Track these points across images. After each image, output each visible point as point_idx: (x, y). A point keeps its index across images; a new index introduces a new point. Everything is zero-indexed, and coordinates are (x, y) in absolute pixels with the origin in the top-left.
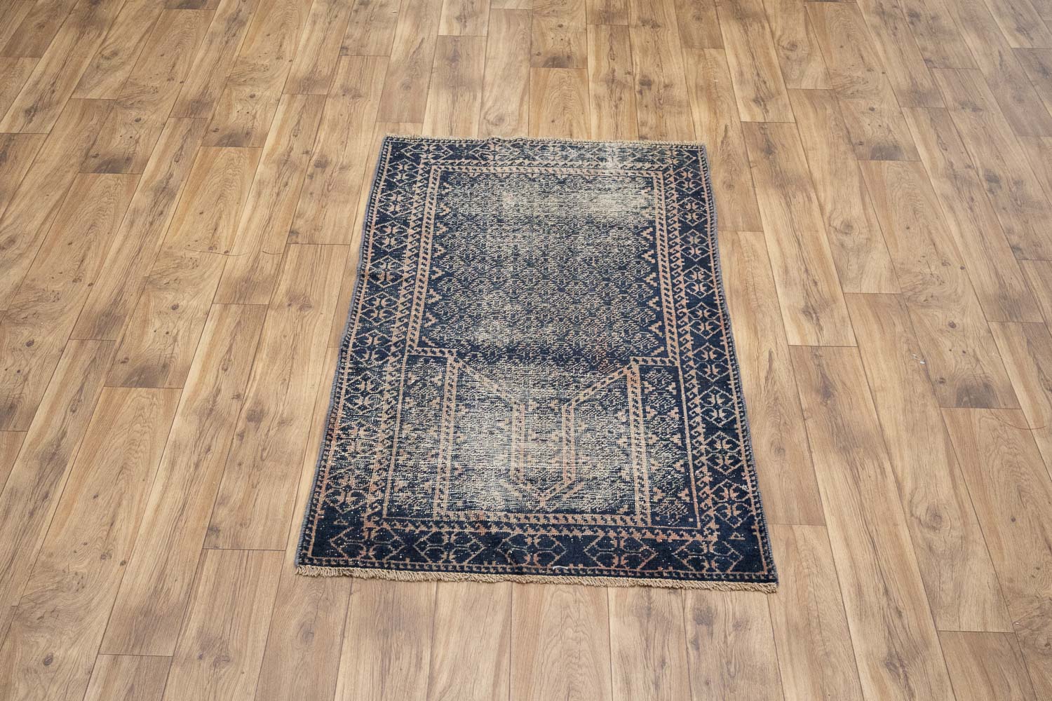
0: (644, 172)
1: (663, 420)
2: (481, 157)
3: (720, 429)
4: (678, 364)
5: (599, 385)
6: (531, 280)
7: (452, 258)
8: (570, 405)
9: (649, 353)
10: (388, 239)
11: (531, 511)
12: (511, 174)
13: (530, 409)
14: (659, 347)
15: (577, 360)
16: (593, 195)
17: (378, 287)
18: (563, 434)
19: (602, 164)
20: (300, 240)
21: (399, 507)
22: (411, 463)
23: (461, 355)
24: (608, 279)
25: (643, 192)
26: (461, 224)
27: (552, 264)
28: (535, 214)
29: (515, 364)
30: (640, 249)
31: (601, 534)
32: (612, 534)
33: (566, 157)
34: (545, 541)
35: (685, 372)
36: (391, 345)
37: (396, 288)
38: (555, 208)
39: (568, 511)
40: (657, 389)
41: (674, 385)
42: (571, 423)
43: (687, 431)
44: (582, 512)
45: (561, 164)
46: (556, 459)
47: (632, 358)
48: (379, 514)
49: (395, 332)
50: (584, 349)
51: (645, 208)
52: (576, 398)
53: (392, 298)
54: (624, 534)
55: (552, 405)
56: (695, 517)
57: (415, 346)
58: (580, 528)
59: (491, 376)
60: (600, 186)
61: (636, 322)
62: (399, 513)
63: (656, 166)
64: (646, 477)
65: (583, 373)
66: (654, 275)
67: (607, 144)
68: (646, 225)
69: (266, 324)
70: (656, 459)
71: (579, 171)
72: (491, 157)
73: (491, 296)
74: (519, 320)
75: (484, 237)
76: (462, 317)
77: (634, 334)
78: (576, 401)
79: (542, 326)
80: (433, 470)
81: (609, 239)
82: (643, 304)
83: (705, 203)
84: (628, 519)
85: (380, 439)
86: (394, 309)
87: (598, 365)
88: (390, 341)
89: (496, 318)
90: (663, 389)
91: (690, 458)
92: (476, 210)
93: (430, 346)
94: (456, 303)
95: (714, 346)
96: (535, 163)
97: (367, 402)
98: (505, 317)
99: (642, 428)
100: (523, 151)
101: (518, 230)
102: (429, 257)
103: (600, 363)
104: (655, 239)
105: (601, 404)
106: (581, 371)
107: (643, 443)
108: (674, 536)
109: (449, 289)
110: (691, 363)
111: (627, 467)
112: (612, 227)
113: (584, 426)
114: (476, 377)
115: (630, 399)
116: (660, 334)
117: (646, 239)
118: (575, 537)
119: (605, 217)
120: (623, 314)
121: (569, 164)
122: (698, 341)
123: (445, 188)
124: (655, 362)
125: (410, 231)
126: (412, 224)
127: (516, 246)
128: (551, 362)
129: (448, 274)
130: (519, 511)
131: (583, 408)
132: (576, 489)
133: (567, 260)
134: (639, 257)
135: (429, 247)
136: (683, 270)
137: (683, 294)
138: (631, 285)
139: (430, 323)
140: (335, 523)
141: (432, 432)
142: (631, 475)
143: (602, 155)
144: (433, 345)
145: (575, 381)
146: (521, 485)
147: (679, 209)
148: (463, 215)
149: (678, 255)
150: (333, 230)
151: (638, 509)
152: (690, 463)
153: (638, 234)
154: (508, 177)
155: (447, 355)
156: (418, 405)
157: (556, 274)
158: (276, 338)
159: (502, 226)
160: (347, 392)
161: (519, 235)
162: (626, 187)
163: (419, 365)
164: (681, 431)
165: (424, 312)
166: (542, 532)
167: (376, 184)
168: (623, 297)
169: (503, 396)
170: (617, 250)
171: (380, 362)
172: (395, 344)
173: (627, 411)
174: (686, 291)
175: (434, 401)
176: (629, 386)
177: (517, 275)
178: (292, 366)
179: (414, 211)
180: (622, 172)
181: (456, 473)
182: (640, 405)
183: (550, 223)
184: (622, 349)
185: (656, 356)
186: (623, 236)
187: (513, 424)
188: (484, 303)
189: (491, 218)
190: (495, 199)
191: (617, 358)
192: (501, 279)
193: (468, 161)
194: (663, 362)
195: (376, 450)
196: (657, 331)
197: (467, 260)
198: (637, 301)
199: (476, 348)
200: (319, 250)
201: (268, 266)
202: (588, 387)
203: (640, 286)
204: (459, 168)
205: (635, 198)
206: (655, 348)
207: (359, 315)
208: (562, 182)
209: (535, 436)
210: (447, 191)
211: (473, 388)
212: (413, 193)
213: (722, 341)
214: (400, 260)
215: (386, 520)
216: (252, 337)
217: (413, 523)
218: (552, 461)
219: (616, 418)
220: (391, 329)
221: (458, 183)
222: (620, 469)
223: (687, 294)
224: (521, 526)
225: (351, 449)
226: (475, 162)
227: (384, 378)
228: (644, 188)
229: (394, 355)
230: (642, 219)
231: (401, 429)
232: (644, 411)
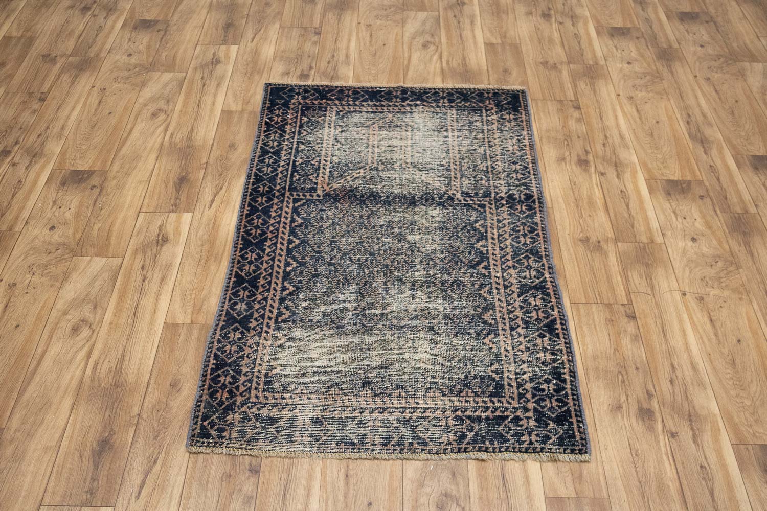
0: (271, 400)
1: (308, 158)
2: (462, 420)
3: (271, 153)
4: (287, 194)
5: (349, 179)
6: (399, 263)
7: (473, 285)
8: (371, 166)
9: (307, 201)
10: (538, 303)
11: (398, 112)
12: (425, 396)
13: (398, 163)
14: (299, 206)
15: (362, 196)
16: (333, 364)
17: (532, 254)
18: (376, 150)
19: (318, 413)
20: (622, 308)
21: (476, 113)
22: (474, 134)
23: (451, 199)
24: (330, 264)
25: (278, 371)
26: (470, 323)
27: (379, 279)
28: (395, 338)
29: (409, 193)
30: (295, 297)
31: (357, 103)
32: (351, 103)
33: (361, 424)
34: (390, 100)
35: (284, 188)
36: (506, 204)
37: (516, 254)
38: (374, 346)
39: (376, 112)
40: (307, 176)
41: (294, 179)
42: (370, 156)
43: (294, 151)
44: (367, 112)
45: (366, 414)
46: (382, 137)
47: (321, 198)
48: (487, 111)
49: (505, 215)
50: (357, 205)
51: (280, 346)
52: (365, 171)
53: (517, 245)
54: (344, 103)
55: (383, 166)
56: (302, 110)
57: (488, 205)
58: (368, 105)
59: (427, 185)
60: (324, 378)
61: (312, 226)
62: (474, 110)
63: (254, 410)
64: (326, 128)
65: (359, 187)
66: (288, 269)
67: (308, 449)
68: (283, 325)
69: (610, 225)
70: (318, 137)
71: (347, 403)
72: (451, 422)
73: (432, 248)
74: (408, 227)
75: (445, 309)
76: (455, 228)
77: (316, 216)
78: (366, 169)
79: (389, 222)
80: (459, 130)
81: (323, 307)
82: (304, 242)
83: (215, 354)
84: (341, 109)
85: (497, 146)
86: (512, 235)
87: (347, 193)
88: (508, 207)
89: (427, 228)
90: (302, 177)
91: (296, 137)
92: (458, 341)
93: (476, 204)
94: (462, 241)
95: (256, 206)
96: (397, 414)
97: (513, 167)
98: (419, 229)
99: (323, 153)
100: (413, 431)
101: (412, 318)
102: (494, 285)
103: (345, 194)
104: (279, 309)
105: (349, 167)
106: (361, 188)
107: (324, 145)
108: (316, 102)
109: (470, 253)
110: (277, 194)
111: (337, 133)
112: (318, 322)
113: (362, 154)
114: (437, 184)
115: (328, 170)
116: (295, 216)
117: (287, 308)
118: (372, 101)
119: (324, 334)
120: (322, 233)
121: (356, 414)
122: (266, 212)
123: (496, 372)
124: (304, 195)
125: (519, 313)
126: (519, 321)
127: (414, 299)
128: (383, 195)
129: (473, 267)
130: (405, 112)
131: (362, 164)
132: (370, 122)
133: (365, 284)
134: (298, 288)
135: (497, 297)
136: (261, 274)
137: (268, 250)
138: (311, 259)
139: (480, 223)
140: (511, 106)
141: (464, 150)
142: (335, 128)
143: (315, 430)
144: (474, 206)
145: (366, 181)
146: (403, 124)
147: (245, 345)
148: (469, 334)
149: (261, 289)
150: (594, 321)
151: (334, 114)
152: (296, 135)
153: (294, 313)
154: (428, 390)
155: (462, 198)
156: (477, 166)
157: (377, 269)
158: (597, 214)
159: (430, 323)
160: (529, 172)
161: (412, 312)
162: (296, 376)
163: (481, 191)
164: (297, 151)
165: (486, 232)
166: (390, 104)
167: (573, 374)
168: (319, 247)
169: (418, 172)
170: (318, 295)
171: (511, 192)
172: (503, 205)
173: (331, 163)
174: (264, 253)
175: (466, 167)
176: (327, 178)
177: (411, 268)
178: (574, 194)
179: (521, 339)
180: (297, 400)
181: (444, 129)
182: (322, 166)
183: (380, 326)
184: (327, 205)
185: (303, 199)
186: (309, 312)
187: (410, 156)
188: (438, 241)
189: (441, 332)
190: (439, 358)
191: (333, 198)
192: (425, 263)
193: (477, 414)
194: (298, 195)
195: (498, 140)
196: (297, 218)
197: (457, 283)
198: (308, 244)
199: (441, 205)
200: (598, 297)
201: (636, 279)
202: (356, 178)
203: (303, 258)
204: (485, 403)
205: (288, 361)
206: (302, 205)
207: (539, 228)
208: (366, 383)
209: (395, 149)
210: (493, 368)
211: (439, 176)
212: (529, 363)
213: (248, 210)
214: (520, 281)
215: (482, 107)
216: (615, 216)
217: (466, 106)
218: (384, 136)
219: (339, 159)
220: (510, 217)
221: (482, 378)
222: (342, 132)
223: (264, 251)
224: (403, 106)
225: (515, 141)
226: (468, 413)
227: (505, 182)
228: (276, 375)
229: (502, 198)
230: (286, 332)
231: (485, 151)
232: (319, 163)
